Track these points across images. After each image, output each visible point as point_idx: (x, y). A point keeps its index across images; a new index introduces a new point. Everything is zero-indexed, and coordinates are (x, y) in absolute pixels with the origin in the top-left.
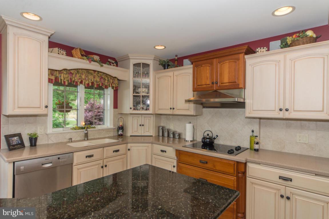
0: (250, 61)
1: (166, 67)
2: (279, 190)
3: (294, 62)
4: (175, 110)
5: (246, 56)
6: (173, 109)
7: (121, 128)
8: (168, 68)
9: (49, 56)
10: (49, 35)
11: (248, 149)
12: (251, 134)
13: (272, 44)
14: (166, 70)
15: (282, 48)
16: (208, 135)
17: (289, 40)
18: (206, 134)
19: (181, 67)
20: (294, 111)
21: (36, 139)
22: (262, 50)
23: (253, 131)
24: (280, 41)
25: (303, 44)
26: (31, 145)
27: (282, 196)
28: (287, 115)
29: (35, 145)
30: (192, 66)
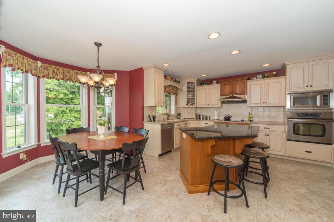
0: (249, 83)
1: (203, 84)
2: (264, 133)
3: (269, 84)
4: (209, 105)
5: (247, 81)
6: (209, 104)
7: (179, 114)
8: (204, 85)
9: (164, 80)
10: (164, 70)
11: (247, 121)
12: (248, 114)
13: (258, 76)
14: (203, 86)
15: (262, 78)
16: (227, 116)
17: (266, 75)
18: (226, 116)
19: (212, 85)
20: (268, 103)
21: (155, 117)
22: (254, 78)
23: (249, 113)
24: (262, 75)
25: (272, 77)
26: (153, 120)
27: (266, 135)
28: (266, 105)
29: (155, 120)
30: (220, 84)
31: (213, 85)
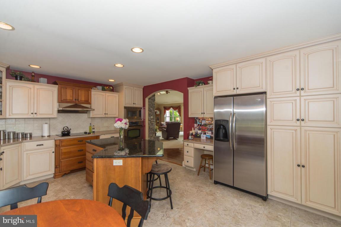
0: (93, 92)
1: (19, 79)
6: (36, 114)
15: (102, 90)
16: (66, 129)
17: (106, 88)
20: (109, 114)
23: (91, 124)
25: (110, 91)
30: (57, 86)
31: (39, 83)
